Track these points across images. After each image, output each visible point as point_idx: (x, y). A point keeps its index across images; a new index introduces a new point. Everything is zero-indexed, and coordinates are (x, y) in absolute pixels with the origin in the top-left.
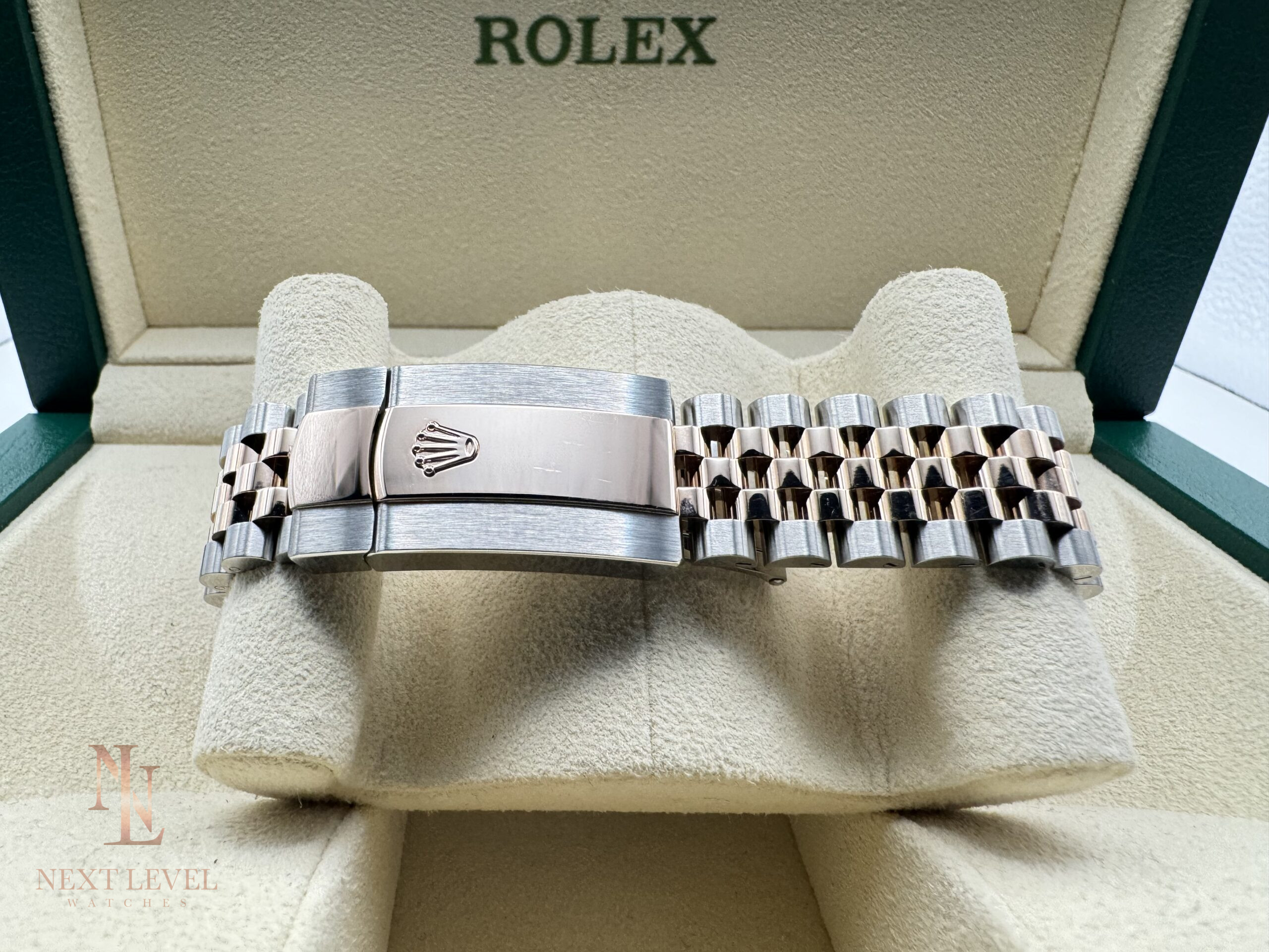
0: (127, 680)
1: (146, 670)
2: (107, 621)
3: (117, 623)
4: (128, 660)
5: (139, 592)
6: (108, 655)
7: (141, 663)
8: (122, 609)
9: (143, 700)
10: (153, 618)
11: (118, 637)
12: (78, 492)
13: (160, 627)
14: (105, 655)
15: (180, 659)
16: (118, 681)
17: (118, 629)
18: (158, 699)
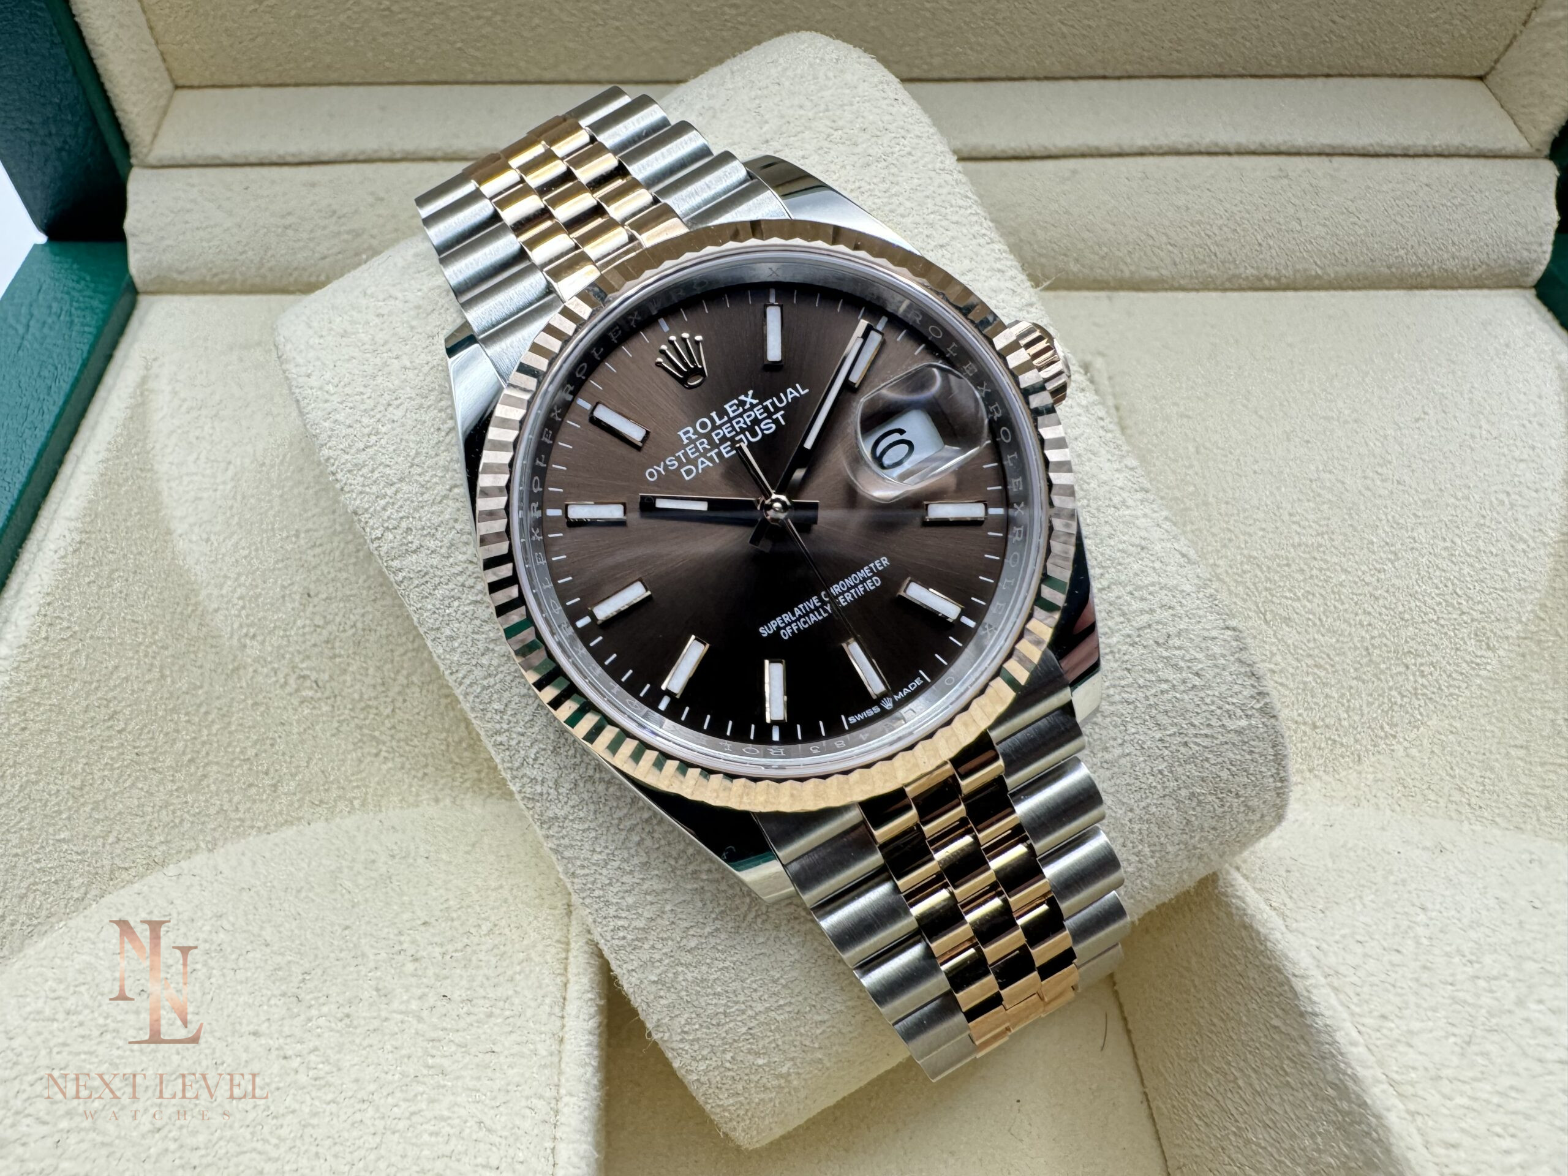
0: (265, 670)
1: (288, 656)
2: (224, 592)
3: (236, 595)
4: (263, 643)
5: (257, 550)
6: (236, 637)
7: (279, 647)
8: (239, 574)
9: (290, 694)
10: (283, 587)
11: (244, 613)
12: (142, 394)
13: (294, 601)
14: (231, 637)
15: (327, 642)
16: (255, 671)
17: (241, 603)
18: (310, 693)
